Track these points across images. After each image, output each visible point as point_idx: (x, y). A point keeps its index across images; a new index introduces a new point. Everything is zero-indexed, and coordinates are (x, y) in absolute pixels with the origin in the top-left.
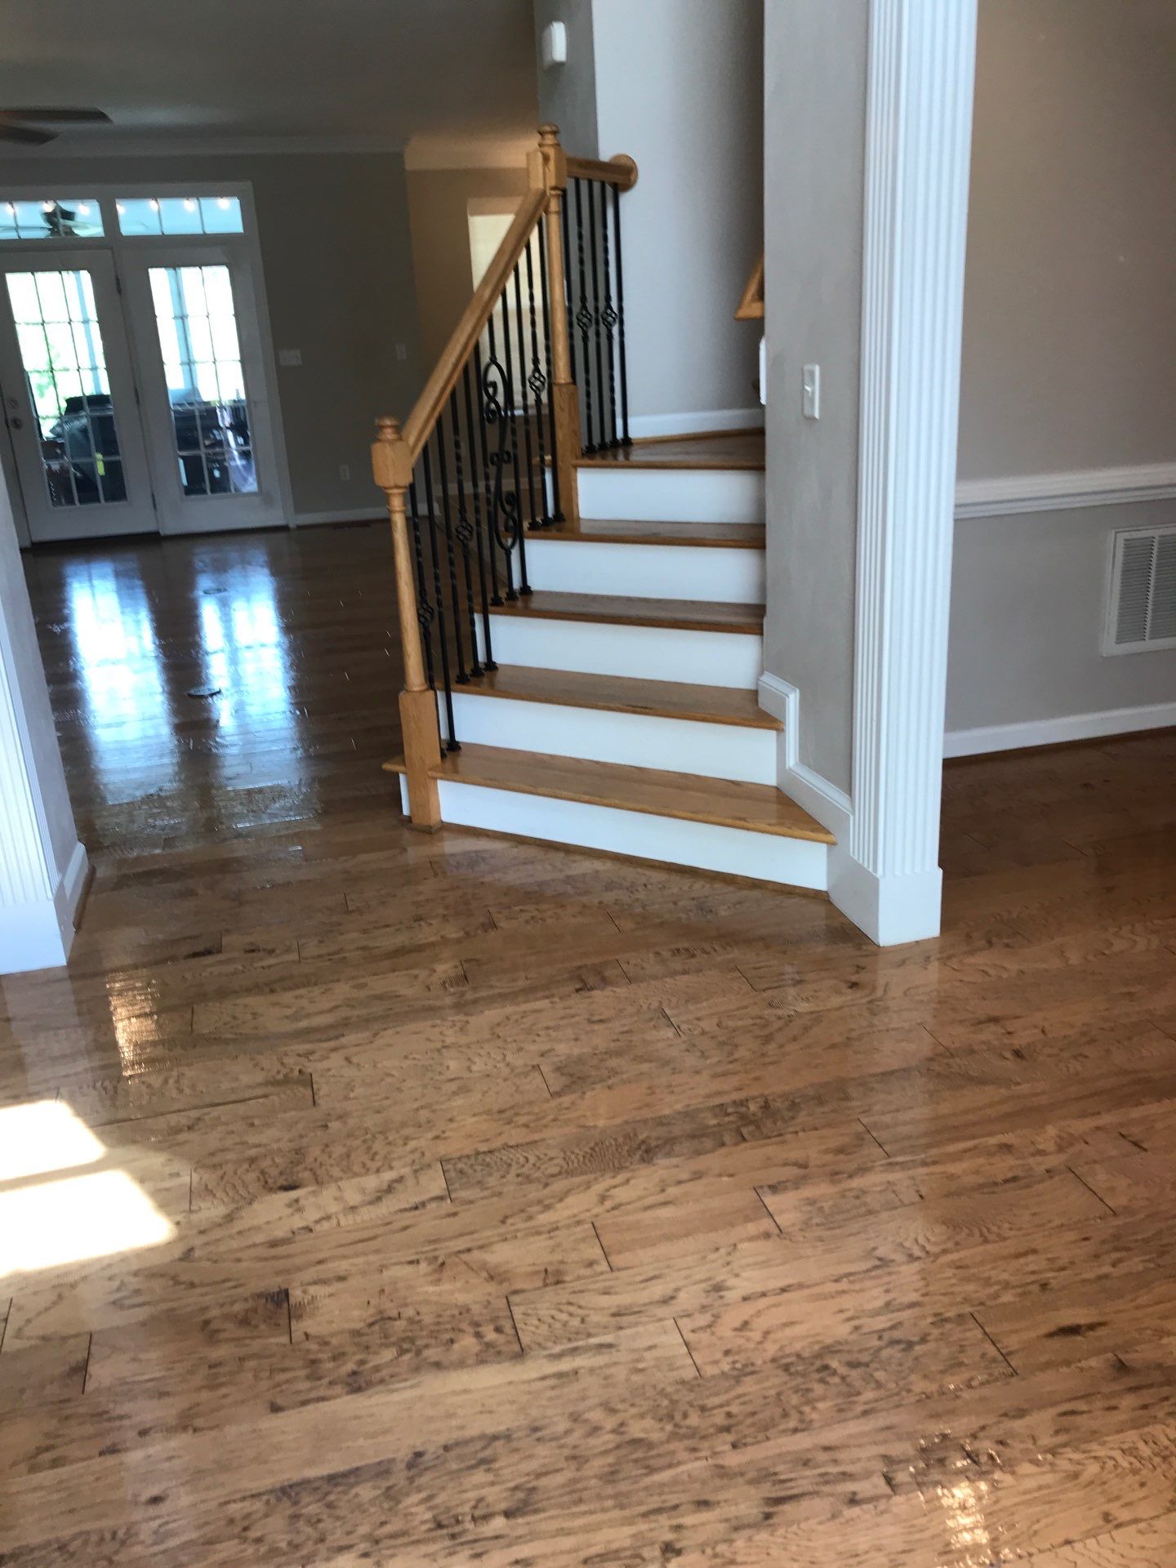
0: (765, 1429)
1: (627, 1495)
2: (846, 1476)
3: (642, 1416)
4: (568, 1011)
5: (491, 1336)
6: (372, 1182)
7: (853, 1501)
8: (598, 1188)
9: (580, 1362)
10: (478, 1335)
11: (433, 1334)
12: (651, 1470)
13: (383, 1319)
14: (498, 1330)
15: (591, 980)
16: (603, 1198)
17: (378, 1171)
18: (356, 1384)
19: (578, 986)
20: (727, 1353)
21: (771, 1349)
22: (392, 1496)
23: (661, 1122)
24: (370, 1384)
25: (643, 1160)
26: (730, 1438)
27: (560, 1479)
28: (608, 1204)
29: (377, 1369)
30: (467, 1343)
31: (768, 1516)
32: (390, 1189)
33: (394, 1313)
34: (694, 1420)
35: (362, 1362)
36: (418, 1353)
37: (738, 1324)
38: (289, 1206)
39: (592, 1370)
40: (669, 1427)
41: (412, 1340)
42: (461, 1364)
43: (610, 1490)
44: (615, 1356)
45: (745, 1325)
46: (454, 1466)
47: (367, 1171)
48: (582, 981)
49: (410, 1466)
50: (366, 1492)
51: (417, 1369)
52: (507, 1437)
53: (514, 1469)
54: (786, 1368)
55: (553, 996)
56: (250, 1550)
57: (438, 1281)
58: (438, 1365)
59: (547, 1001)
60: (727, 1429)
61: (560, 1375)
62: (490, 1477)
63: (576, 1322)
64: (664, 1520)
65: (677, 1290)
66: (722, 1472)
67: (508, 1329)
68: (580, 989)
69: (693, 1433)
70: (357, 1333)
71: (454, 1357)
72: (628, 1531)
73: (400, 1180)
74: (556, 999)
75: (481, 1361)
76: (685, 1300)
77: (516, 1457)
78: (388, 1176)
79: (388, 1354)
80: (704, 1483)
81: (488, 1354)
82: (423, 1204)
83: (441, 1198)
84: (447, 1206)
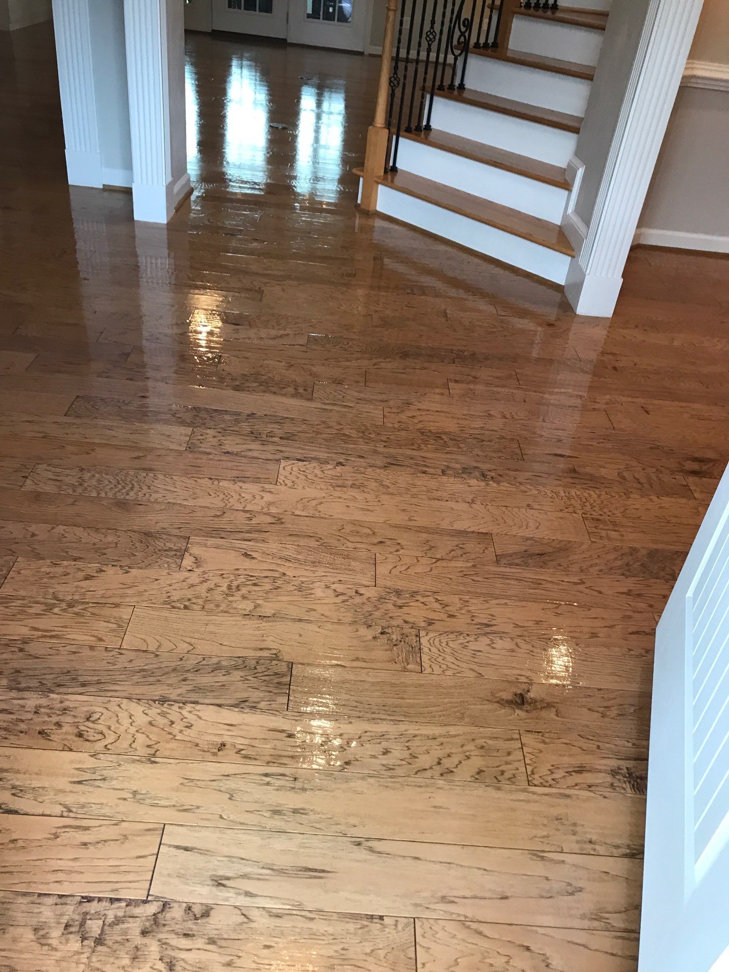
0: (400, 446)
1: (332, 446)
2: (426, 466)
3: (351, 429)
5: (301, 390)
6: (273, 333)
7: (424, 472)
8: (375, 361)
9: (335, 408)
10: (295, 389)
11: (276, 384)
12: (346, 443)
13: (258, 374)
14: (305, 390)
16: (374, 365)
17: (279, 329)
18: (237, 388)
20: (399, 422)
21: (419, 426)
22: (237, 421)
23: (418, 347)
24: (243, 390)
25: (401, 357)
26: (385, 444)
27: (308, 435)
28: (376, 367)
29: (248, 387)
30: (291, 390)
31: (385, 467)
32: (281, 336)
33: (264, 374)
34: (373, 436)
35: (243, 384)
36: (268, 387)
37: (410, 415)
38: (234, 330)
39: (338, 412)
40: (361, 435)
41: (267, 383)
42: (284, 395)
43: (326, 443)
44: (350, 410)
45: (413, 417)
46: (266, 420)
47: (274, 328)
49: (248, 416)
50: (227, 417)
51: (264, 392)
52: (293, 419)
53: (289, 428)
54: (422, 433)
55: (394, 292)
56: (174, 419)
57: (287, 370)
58: (275, 393)
60: (384, 442)
61: (325, 409)
62: (279, 427)
63: (340, 397)
64: (344, 457)
65: (390, 399)
66: (375, 452)
67: (310, 390)
68: (409, 293)
69: (370, 439)
70: (246, 375)
71: (283, 393)
72: (326, 455)
73: (288, 335)
74: (395, 294)
75: (293, 396)
76: (391, 403)
77: (293, 425)
78: (282, 332)
79: (255, 384)
80: (366, 452)
81: (296, 395)
82: (293, 345)
83: (302, 345)
84: (304, 349)
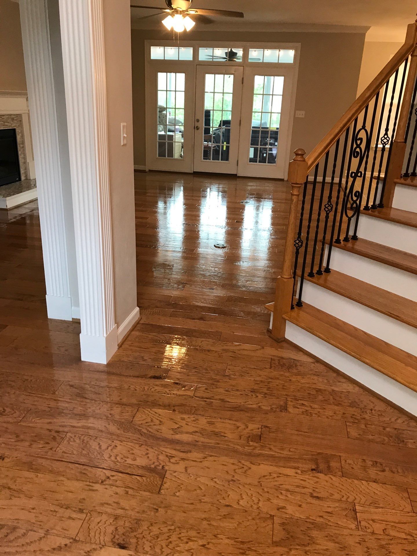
4: (302, 482)
15: (322, 466)
19: (313, 467)
48: (317, 464)
55: (298, 468)
59: (294, 470)
68: (314, 470)
74: (299, 472)
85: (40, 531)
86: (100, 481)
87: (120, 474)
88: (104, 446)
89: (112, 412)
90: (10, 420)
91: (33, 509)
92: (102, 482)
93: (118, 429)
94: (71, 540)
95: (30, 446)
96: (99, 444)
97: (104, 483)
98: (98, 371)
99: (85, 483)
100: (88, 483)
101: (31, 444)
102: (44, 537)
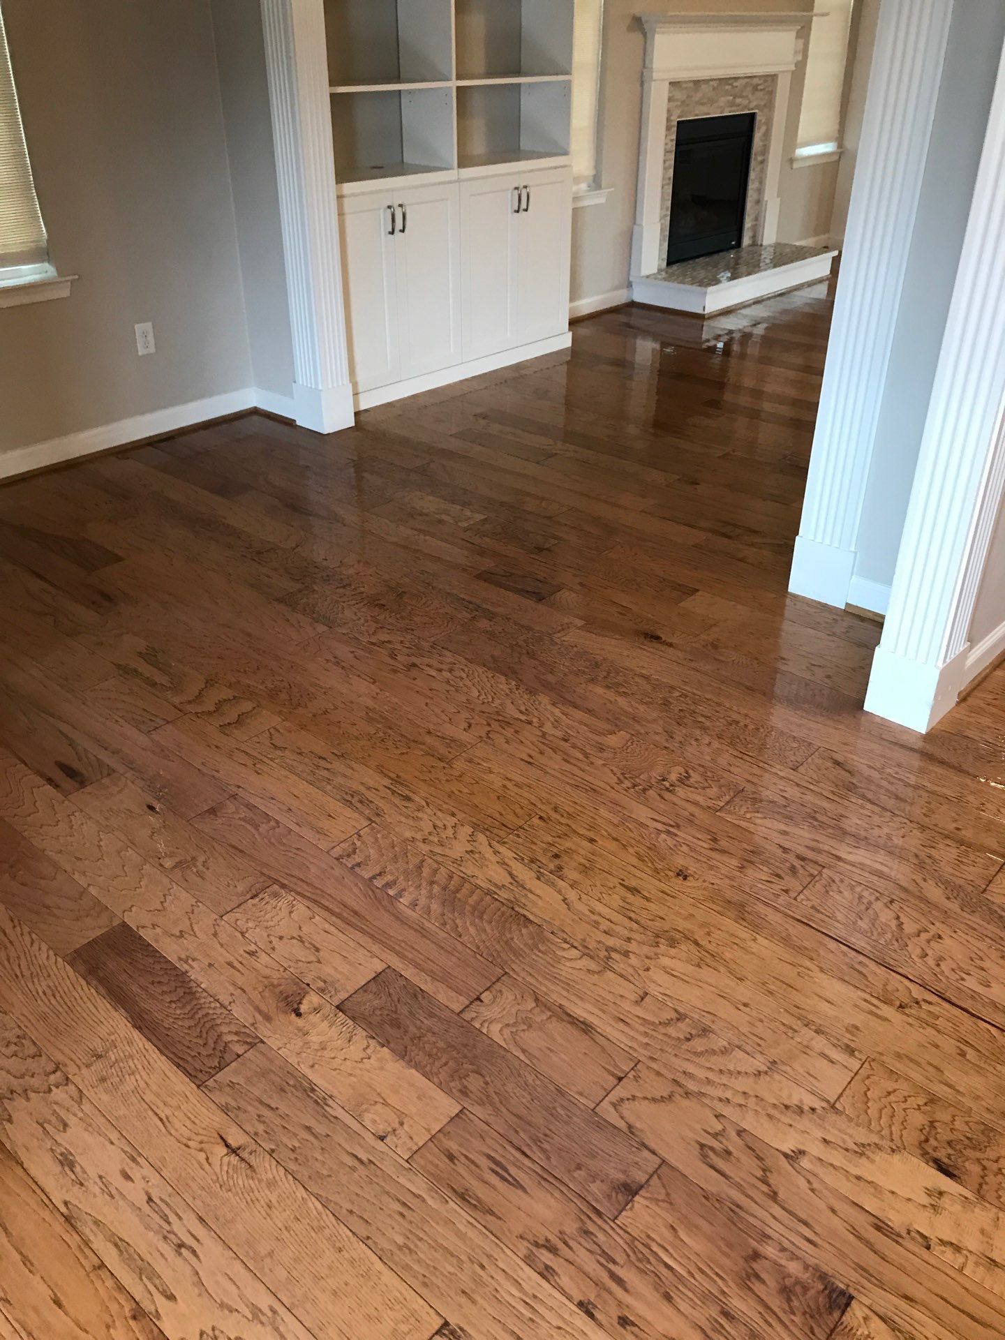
85: (758, 1056)
86: (898, 1003)
87: (946, 1005)
88: (910, 928)
89: (933, 852)
90: (700, 799)
91: (745, 1005)
92: (901, 1006)
93: (948, 898)
94: (824, 1105)
95: (741, 868)
96: (898, 918)
97: (907, 1011)
98: (903, 746)
99: (859, 993)
100: (868, 997)
101: (743, 867)
102: (766, 1073)
